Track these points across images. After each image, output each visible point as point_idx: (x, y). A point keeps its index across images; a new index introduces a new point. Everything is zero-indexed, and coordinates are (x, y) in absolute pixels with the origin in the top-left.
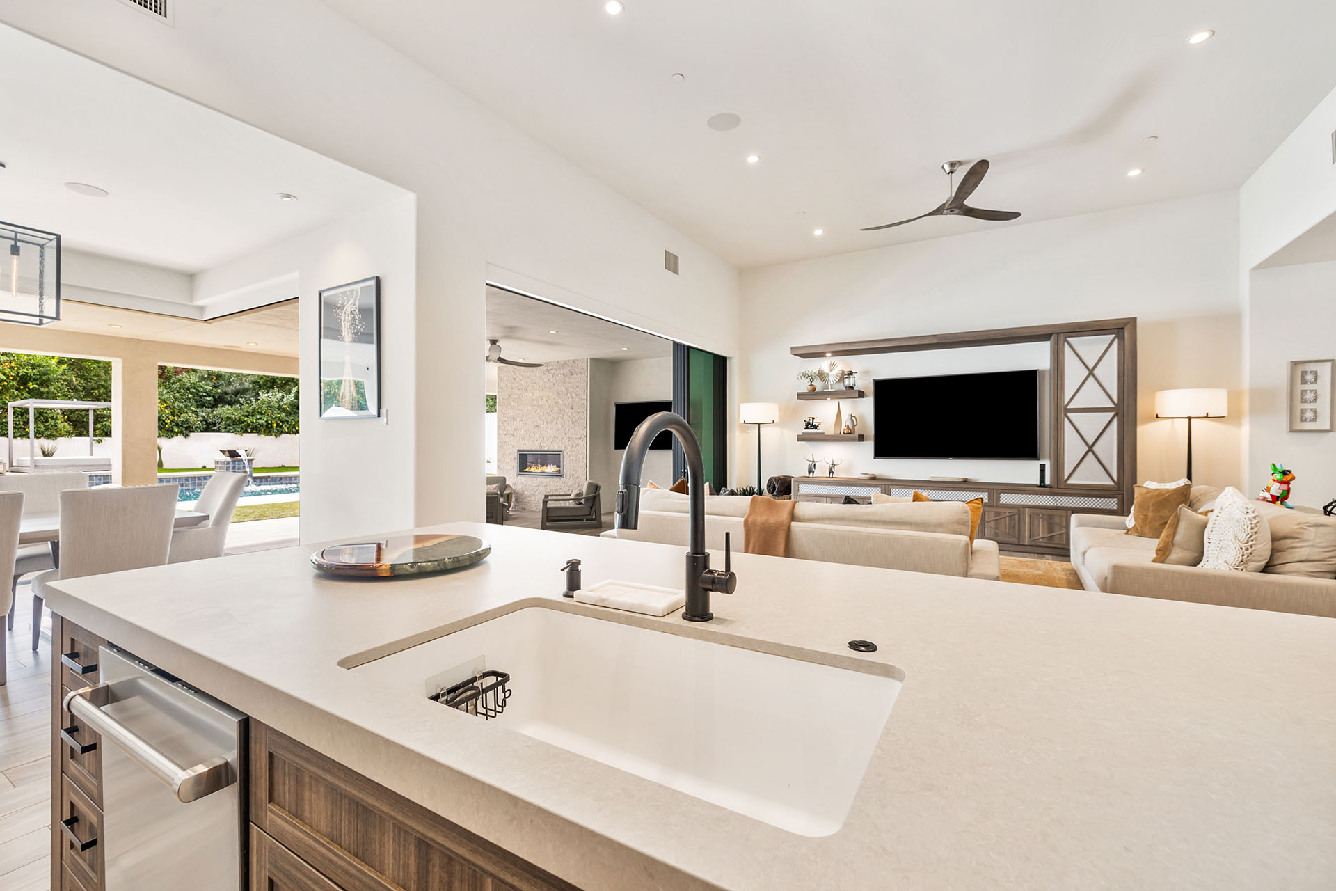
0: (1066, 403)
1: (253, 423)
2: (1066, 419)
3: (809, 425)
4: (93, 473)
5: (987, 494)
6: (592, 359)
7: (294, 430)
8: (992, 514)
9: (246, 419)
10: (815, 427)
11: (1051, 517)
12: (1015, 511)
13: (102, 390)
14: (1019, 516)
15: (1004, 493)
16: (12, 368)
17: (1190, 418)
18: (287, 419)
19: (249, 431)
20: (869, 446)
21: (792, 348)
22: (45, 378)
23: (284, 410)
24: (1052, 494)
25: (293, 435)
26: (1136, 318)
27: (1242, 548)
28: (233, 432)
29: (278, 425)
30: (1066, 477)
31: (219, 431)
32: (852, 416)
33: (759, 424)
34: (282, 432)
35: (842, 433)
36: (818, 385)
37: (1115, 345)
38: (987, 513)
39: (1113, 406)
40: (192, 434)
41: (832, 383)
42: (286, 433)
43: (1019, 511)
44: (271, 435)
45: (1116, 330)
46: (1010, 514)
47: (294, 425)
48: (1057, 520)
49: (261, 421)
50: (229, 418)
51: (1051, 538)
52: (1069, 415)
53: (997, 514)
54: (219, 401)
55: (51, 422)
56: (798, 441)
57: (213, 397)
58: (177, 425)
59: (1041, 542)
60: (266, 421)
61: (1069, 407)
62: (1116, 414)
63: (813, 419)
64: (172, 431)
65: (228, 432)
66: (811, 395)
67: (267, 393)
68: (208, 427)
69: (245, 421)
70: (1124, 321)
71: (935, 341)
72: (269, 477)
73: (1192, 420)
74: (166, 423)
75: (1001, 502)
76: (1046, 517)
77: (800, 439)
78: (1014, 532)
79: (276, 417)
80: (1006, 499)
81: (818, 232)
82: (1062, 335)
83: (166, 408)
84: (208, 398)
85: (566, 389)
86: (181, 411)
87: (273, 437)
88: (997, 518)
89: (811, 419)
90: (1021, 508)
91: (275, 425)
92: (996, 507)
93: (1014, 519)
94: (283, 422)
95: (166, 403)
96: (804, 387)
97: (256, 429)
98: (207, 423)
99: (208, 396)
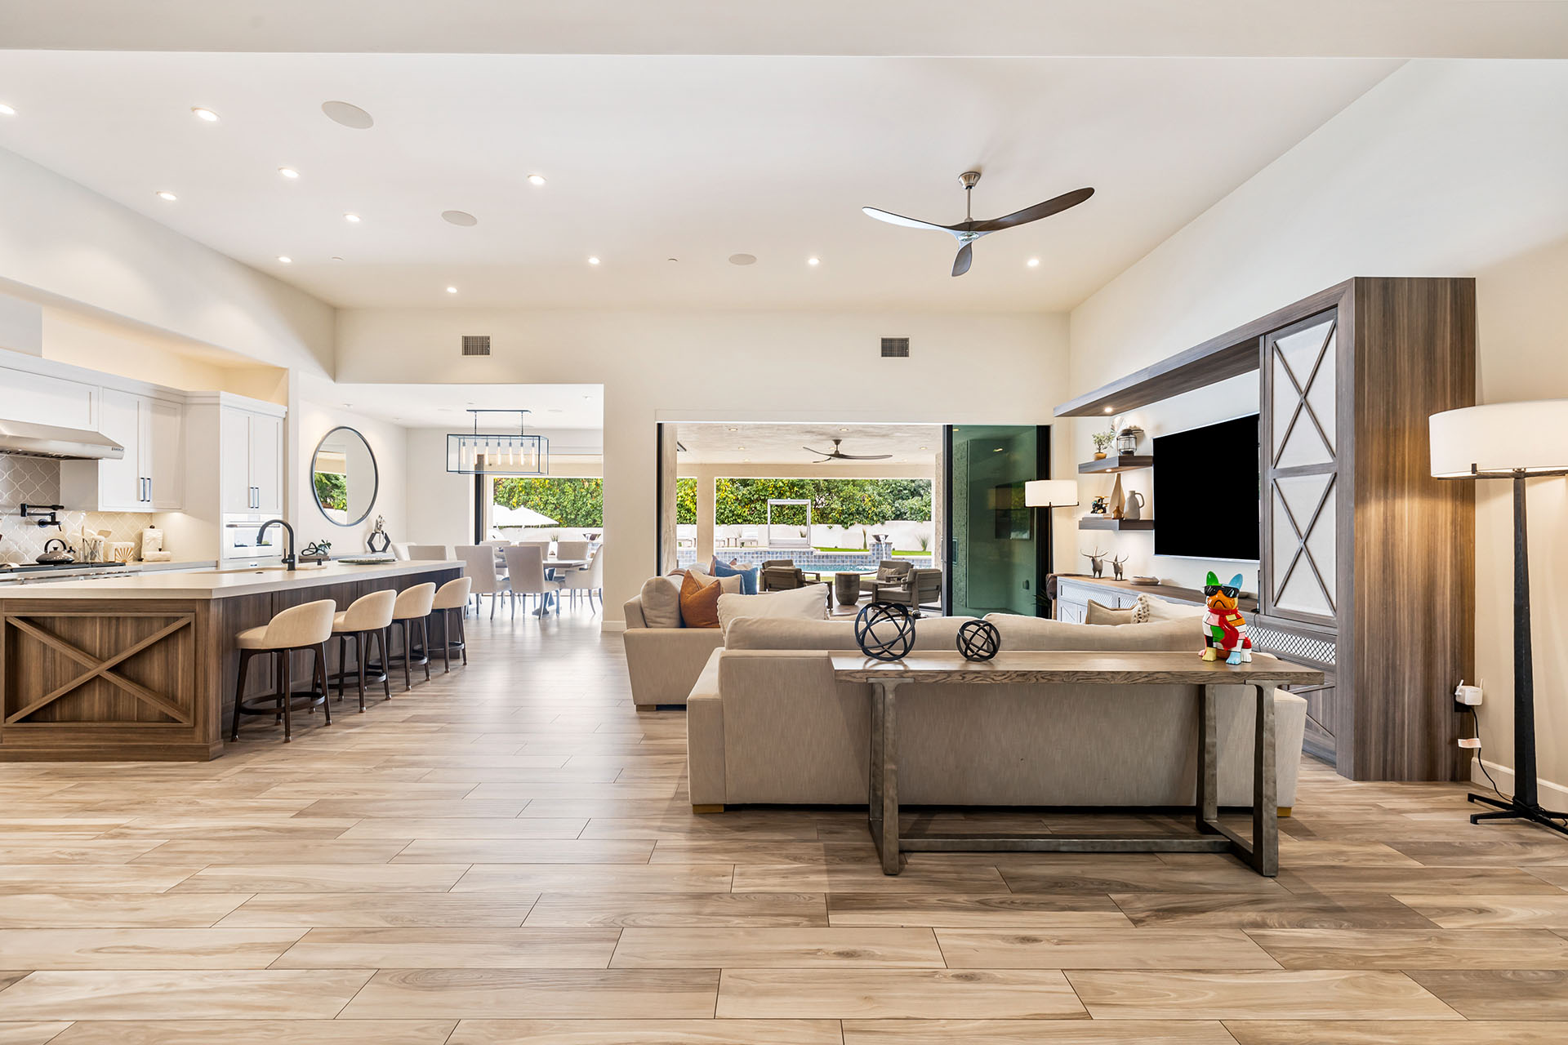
0: (1275, 460)
2: (1275, 490)
3: (1097, 508)
4: (794, 550)
9: (924, 508)
10: (1101, 509)
21: (1054, 409)
22: (802, 483)
31: (906, 519)
32: (1133, 493)
37: (1333, 340)
39: (1331, 460)
40: (887, 522)
45: (1332, 311)
50: (912, 508)
52: (1278, 481)
56: (1080, 529)
58: (876, 515)
61: (1278, 467)
62: (1337, 476)
63: (1103, 498)
64: (873, 520)
65: (912, 520)
66: (1098, 466)
68: (899, 516)
74: (869, 514)
77: (1086, 525)
83: (870, 501)
84: (905, 492)
86: (880, 503)
89: (1099, 498)
96: (1092, 454)
98: (898, 513)
99: (905, 489)
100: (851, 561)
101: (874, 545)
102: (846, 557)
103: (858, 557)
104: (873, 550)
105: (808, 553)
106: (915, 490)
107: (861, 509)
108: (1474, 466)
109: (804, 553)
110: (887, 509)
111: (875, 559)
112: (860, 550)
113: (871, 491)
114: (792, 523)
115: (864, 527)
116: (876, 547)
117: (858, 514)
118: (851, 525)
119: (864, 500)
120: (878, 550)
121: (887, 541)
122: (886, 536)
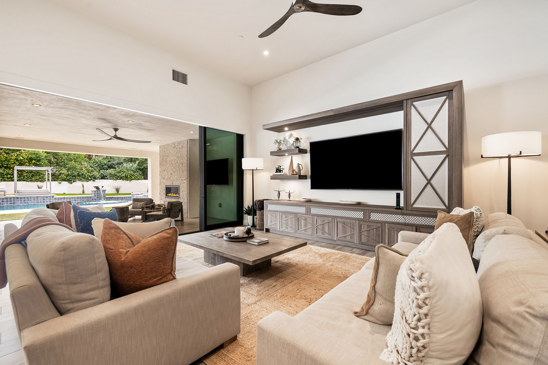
0: (412, 149)
1: (120, 175)
2: (412, 161)
3: (278, 170)
5: (362, 213)
6: (189, 139)
7: (137, 178)
8: (366, 226)
9: (117, 174)
10: (280, 171)
12: (379, 225)
13: (63, 163)
14: (382, 228)
15: (374, 212)
16: (26, 155)
17: (509, 157)
18: (134, 174)
19: (119, 179)
20: (308, 182)
21: (263, 126)
22: (38, 159)
23: (132, 170)
24: (403, 214)
25: (137, 181)
26: (462, 81)
27: (409, 335)
28: (113, 179)
29: (130, 176)
30: (412, 202)
31: (107, 179)
32: (299, 164)
33: (253, 170)
34: (132, 180)
36: (283, 147)
37: (447, 104)
38: (362, 225)
39: (445, 149)
40: (96, 180)
41: (290, 145)
42: (133, 180)
43: (382, 224)
44: (128, 180)
45: (447, 93)
46: (377, 227)
47: (137, 176)
49: (123, 175)
50: (111, 174)
52: (414, 157)
53: (369, 226)
54: (110, 167)
55: (41, 176)
56: (271, 179)
57: (108, 166)
58: (90, 177)
60: (125, 175)
61: (414, 152)
62: (448, 156)
63: (280, 167)
64: (88, 179)
65: (111, 179)
66: (279, 153)
67: (127, 164)
69: (117, 175)
70: (452, 85)
71: (332, 114)
72: (113, 197)
73: (512, 159)
74: (86, 176)
75: (371, 218)
77: (273, 178)
79: (129, 173)
80: (375, 216)
81: (266, 53)
82: (409, 101)
83: (86, 170)
84: (105, 166)
85: (180, 155)
86: (92, 171)
87: (129, 181)
88: (369, 229)
89: (279, 167)
90: (383, 223)
91: (129, 176)
92: (368, 222)
93: (379, 231)
94: (132, 175)
95: (86, 168)
96: (275, 148)
97: (121, 178)
98: (102, 176)
99: (105, 165)
100: (81, 200)
101: (95, 191)
102: (78, 198)
103: (85, 198)
104: (95, 194)
105: (50, 197)
106: (110, 166)
107: (80, 174)
108: (521, 152)
109: (47, 197)
110: (96, 173)
111: (96, 198)
112: (80, 194)
113: (86, 165)
114: (31, 181)
115: (83, 183)
116: (96, 192)
117: (78, 176)
118: (74, 181)
119: (82, 169)
120: (98, 194)
121: (103, 189)
122: (103, 187)
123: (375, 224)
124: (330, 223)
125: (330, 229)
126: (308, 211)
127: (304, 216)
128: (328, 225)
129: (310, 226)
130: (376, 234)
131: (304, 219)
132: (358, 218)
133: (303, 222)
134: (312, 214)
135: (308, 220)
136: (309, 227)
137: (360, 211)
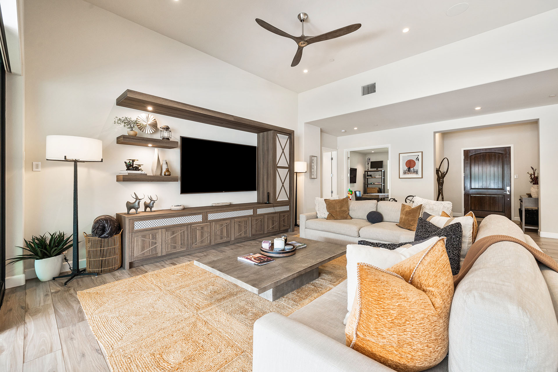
0: (277, 164)
2: (277, 171)
3: (130, 166)
5: (252, 210)
8: (255, 220)
11: (273, 217)
12: (262, 217)
14: (264, 219)
15: (258, 209)
17: (296, 173)
24: (274, 206)
26: (294, 131)
30: (277, 198)
32: (166, 161)
33: (76, 162)
35: (163, 174)
36: (138, 131)
39: (288, 166)
41: (148, 132)
43: (264, 216)
46: (261, 219)
48: (275, 219)
51: (273, 228)
52: (278, 169)
59: (271, 230)
61: (278, 166)
62: (289, 171)
63: (133, 161)
70: (291, 131)
75: (257, 213)
76: (272, 218)
78: (262, 229)
80: (259, 211)
88: (256, 222)
92: (256, 216)
93: (262, 221)
123: (259, 217)
124: (228, 226)
125: (228, 231)
126: (205, 219)
127: (201, 225)
128: (227, 227)
129: (208, 234)
130: (261, 225)
131: (200, 228)
132: (250, 215)
133: (198, 233)
134: (210, 220)
135: (205, 229)
136: (207, 236)
137: (251, 209)
